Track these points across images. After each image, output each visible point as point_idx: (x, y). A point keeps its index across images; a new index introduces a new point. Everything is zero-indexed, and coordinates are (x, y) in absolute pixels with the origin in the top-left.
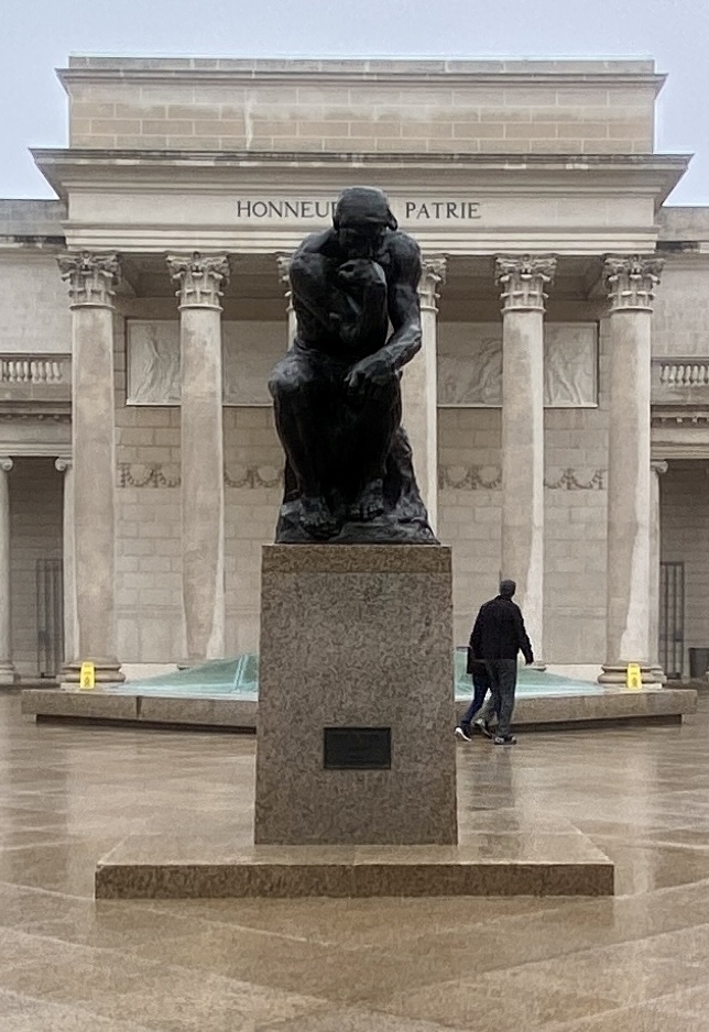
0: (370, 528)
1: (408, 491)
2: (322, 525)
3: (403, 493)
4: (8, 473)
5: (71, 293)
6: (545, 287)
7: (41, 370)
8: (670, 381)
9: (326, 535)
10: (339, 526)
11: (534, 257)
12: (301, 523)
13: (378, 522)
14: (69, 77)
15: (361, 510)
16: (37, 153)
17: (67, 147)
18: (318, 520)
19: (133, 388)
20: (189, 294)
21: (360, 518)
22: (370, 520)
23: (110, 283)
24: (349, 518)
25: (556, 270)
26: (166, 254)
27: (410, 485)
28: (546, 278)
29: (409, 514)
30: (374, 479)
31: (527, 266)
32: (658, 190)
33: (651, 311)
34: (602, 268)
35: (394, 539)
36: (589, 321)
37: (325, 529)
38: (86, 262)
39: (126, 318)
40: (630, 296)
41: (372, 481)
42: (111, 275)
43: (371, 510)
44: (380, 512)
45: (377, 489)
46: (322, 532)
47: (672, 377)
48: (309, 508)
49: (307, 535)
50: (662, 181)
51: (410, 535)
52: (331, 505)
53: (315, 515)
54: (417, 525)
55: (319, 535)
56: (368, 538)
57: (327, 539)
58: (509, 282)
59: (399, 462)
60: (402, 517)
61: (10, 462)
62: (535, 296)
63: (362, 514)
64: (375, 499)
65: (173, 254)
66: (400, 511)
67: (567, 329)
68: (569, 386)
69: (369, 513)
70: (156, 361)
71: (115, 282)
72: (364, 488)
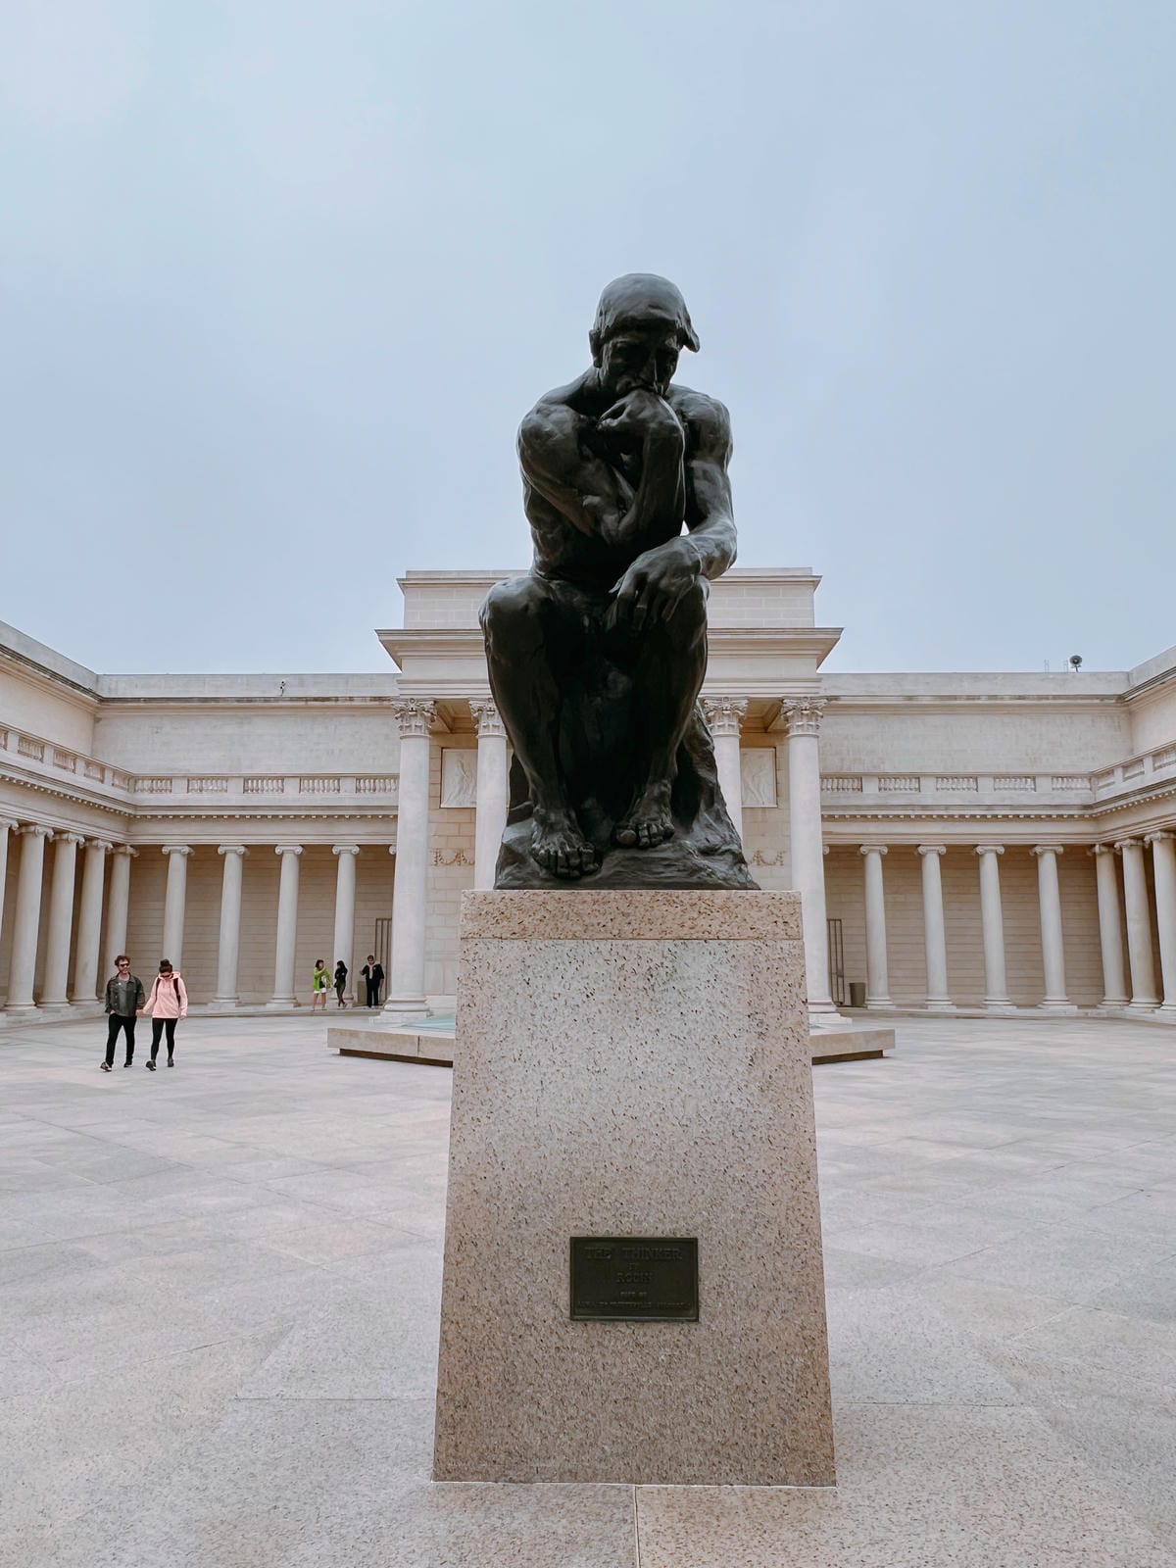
0: (653, 861)
1: (710, 804)
2: (567, 856)
3: (702, 806)
4: (356, 856)
5: (401, 727)
6: (740, 720)
7: (382, 785)
8: (828, 789)
9: (576, 873)
10: (599, 858)
11: (732, 699)
12: (534, 854)
13: (666, 851)
14: (404, 584)
15: (637, 830)
16: (379, 632)
17: (402, 628)
18: (562, 845)
19: (445, 797)
20: (484, 727)
21: (635, 844)
22: (653, 845)
23: (429, 721)
24: (616, 844)
25: (748, 708)
26: (468, 700)
27: (713, 795)
28: (741, 714)
29: (715, 840)
30: (656, 781)
31: (727, 705)
32: (819, 652)
33: (818, 737)
34: (781, 707)
35: (694, 879)
36: (770, 747)
37: (575, 861)
38: (412, 706)
39: (442, 748)
40: (802, 725)
41: (654, 782)
42: (429, 714)
43: (654, 829)
44: (668, 835)
45: (662, 794)
46: (569, 866)
47: (829, 787)
48: (548, 827)
49: (543, 873)
50: (822, 647)
51: (719, 875)
52: (584, 826)
53: (557, 838)
54: (729, 858)
55: (564, 874)
56: (651, 878)
57: (577, 879)
58: (714, 716)
59: (696, 758)
60: (703, 844)
61: (358, 849)
62: (733, 726)
63: (638, 838)
64: (661, 811)
65: (473, 699)
66: (700, 834)
67: (754, 753)
68: (756, 792)
69: (650, 836)
70: (463, 778)
71: (433, 721)
72: (641, 796)
